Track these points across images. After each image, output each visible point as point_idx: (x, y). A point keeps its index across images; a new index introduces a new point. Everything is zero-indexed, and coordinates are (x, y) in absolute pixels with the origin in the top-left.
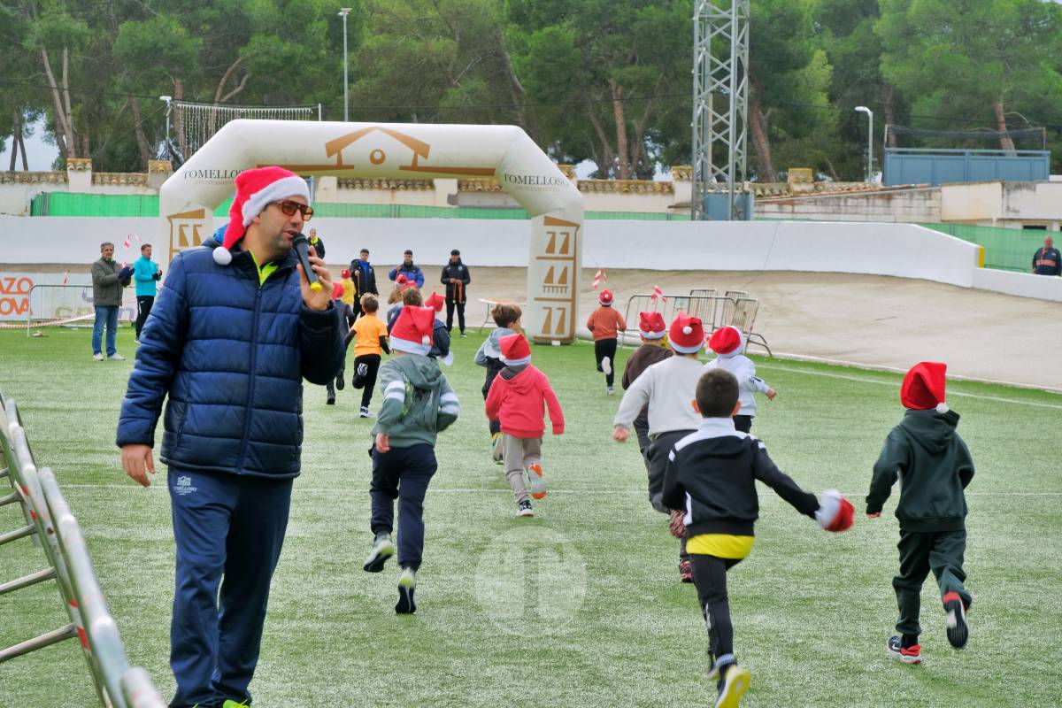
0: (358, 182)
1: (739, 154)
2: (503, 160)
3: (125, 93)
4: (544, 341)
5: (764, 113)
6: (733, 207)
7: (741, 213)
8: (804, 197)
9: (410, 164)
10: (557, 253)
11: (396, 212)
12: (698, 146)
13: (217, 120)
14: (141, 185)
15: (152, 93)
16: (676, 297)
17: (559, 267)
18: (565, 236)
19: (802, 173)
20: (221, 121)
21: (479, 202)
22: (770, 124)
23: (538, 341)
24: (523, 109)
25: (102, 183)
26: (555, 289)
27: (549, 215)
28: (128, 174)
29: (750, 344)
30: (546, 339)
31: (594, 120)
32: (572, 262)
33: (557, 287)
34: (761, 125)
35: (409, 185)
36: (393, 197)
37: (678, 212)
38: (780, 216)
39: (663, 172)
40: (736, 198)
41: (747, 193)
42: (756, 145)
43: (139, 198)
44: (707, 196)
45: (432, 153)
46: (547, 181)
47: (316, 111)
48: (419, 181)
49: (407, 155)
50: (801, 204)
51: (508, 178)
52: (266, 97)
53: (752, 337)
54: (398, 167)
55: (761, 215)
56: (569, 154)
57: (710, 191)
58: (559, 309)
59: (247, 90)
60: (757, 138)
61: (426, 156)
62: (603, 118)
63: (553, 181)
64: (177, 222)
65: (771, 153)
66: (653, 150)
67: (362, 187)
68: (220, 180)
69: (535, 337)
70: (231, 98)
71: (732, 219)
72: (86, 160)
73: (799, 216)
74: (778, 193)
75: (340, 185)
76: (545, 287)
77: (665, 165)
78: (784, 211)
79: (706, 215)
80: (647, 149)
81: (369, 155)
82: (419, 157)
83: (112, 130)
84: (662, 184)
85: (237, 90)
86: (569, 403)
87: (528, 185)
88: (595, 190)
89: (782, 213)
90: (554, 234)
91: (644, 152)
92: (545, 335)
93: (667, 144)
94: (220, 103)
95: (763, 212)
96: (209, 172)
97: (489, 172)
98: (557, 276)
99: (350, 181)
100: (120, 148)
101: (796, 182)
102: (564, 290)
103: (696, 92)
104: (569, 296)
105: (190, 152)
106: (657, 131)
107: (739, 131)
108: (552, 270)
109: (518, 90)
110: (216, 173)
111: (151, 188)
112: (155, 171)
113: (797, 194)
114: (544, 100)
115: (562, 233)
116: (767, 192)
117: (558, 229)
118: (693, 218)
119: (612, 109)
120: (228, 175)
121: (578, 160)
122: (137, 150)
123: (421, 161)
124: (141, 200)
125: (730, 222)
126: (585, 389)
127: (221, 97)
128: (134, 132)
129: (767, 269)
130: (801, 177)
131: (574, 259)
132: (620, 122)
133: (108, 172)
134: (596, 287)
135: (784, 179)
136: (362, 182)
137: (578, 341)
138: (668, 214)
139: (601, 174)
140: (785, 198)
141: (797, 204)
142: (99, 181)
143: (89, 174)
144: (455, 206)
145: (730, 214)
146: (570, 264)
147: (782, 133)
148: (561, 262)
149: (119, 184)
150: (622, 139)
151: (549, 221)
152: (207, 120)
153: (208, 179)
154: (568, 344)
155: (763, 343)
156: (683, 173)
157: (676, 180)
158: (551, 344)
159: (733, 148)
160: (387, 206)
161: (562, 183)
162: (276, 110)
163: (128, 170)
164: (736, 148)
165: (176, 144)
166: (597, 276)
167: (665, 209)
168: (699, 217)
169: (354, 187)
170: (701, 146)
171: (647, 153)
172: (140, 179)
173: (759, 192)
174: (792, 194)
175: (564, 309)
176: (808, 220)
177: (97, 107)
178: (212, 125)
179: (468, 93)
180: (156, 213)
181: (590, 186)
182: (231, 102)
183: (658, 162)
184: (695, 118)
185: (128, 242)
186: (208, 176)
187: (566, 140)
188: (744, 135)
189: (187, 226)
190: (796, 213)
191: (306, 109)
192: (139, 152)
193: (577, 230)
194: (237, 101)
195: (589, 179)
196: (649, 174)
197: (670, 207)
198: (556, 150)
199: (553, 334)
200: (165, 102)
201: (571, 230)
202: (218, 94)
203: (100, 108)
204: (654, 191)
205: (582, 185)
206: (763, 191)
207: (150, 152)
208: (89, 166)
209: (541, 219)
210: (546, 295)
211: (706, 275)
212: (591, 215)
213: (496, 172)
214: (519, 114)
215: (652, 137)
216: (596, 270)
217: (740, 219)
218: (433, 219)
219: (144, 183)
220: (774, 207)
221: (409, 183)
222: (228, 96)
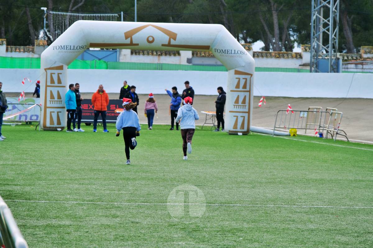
0: (141, 51)
1: (335, 39)
2: (214, 42)
3: (24, 5)
4: (234, 133)
5: (350, 17)
6: (331, 66)
7: (335, 69)
8: (369, 61)
9: (167, 43)
10: (241, 89)
11: (160, 67)
12: (314, 35)
13: (70, 20)
14: (31, 52)
15: (37, 5)
16: (301, 111)
17: (242, 95)
18: (245, 80)
19: (368, 48)
20: (72, 20)
21: (203, 62)
22: (353, 23)
23: (231, 133)
24: (226, 15)
25: (11, 51)
26: (240, 107)
27: (236, 69)
28: (24, 47)
29: (338, 135)
30: (235, 132)
31: (262, 20)
32: (248, 93)
33: (241, 106)
34: (348, 24)
35: (168, 53)
36: (159, 60)
37: (304, 68)
38: (355, 70)
39: (298, 47)
40: (333, 61)
41: (339, 59)
42: (345, 34)
43: (30, 59)
44: (318, 60)
45: (178, 37)
46: (236, 52)
47: (120, 16)
48: (172, 51)
49: (165, 39)
50: (367, 64)
51: (216, 50)
52: (95, 8)
53: (339, 131)
54: (161, 45)
55: (346, 70)
56: (250, 37)
57: (319, 57)
58: (241, 117)
59: (85, 4)
60: (345, 30)
61: (175, 39)
62: (267, 20)
63: (239, 52)
64: (49, 72)
65: (353, 39)
66: (293, 36)
67: (144, 54)
68: (71, 51)
69: (229, 131)
70: (77, 8)
71: (331, 72)
72: (3, 40)
73: (366, 71)
74: (355, 58)
75: (132, 53)
76: (234, 105)
77: (299, 44)
78: (358, 68)
79: (317, 70)
80: (289, 35)
81: (146, 39)
82: (172, 40)
83: (16, 24)
84: (296, 54)
85: (80, 4)
86: (244, 163)
87: (226, 54)
88: (262, 56)
89: (357, 68)
90: (239, 79)
91: (288, 37)
92: (234, 130)
93: (300, 33)
94: (72, 12)
95: (347, 68)
96: (65, 47)
97: (207, 48)
98: (241, 100)
99: (137, 51)
100: (20, 33)
101: (364, 53)
102: (244, 107)
103: (313, 7)
104: (247, 110)
105: (56, 36)
106: (295, 26)
107: (334, 28)
108: (238, 97)
109: (224, 5)
110: (69, 47)
111: (36, 54)
112: (39, 45)
113: (365, 59)
114: (237, 10)
115: (243, 79)
116: (350, 58)
117: (241, 77)
118: (311, 71)
119: (272, 15)
120: (75, 48)
121: (255, 40)
122: (29, 33)
123: (173, 42)
124: (31, 60)
125: (329, 73)
126: (252, 156)
127: (72, 8)
128: (28, 25)
129: (348, 97)
130: (367, 50)
131: (249, 91)
132: (275, 21)
133: (15, 45)
134: (260, 106)
135: (358, 51)
136: (143, 52)
137: (251, 133)
138: (298, 69)
139: (266, 48)
140: (359, 61)
141: (365, 64)
142: (10, 50)
143: (4, 47)
144: (190, 64)
145: (329, 70)
146: (247, 94)
147: (358, 28)
148: (242, 93)
149: (20, 52)
150: (277, 31)
151: (237, 72)
152: (65, 19)
153: (65, 50)
154: (246, 135)
155: (345, 135)
156: (307, 48)
157: (304, 51)
158: (237, 134)
159: (331, 36)
160: (155, 64)
161: (244, 53)
162: (100, 15)
163: (24, 45)
164: (333, 36)
165: (49, 31)
166: (261, 100)
167: (297, 66)
168: (314, 70)
169: (139, 54)
170: (315, 35)
171: (290, 37)
172: (31, 49)
173: (346, 58)
174: (362, 59)
175: (244, 117)
176: (370, 72)
177: (9, 12)
178: (67, 22)
179: (198, 6)
180: (39, 67)
181: (260, 54)
182: (77, 11)
183: (295, 42)
184: (312, 21)
185: (24, 81)
186: (65, 48)
187: (248, 31)
188: (337, 29)
189: (54, 73)
190: (364, 69)
191: (115, 15)
192: (30, 35)
193: (251, 77)
194: (80, 10)
195: (260, 51)
196: (291, 48)
197: (300, 65)
198: (243, 35)
199: (239, 129)
200: (43, 10)
201: (248, 77)
202: (71, 6)
203: (10, 13)
204: (292, 57)
205: (255, 54)
206: (348, 58)
207: (36, 35)
208: (5, 42)
209: (232, 71)
210: (235, 110)
211: (317, 100)
212: (258, 69)
213: (210, 48)
214: (224, 18)
215: (293, 29)
216: (261, 97)
217: (335, 72)
218: (179, 71)
219: (33, 51)
220: (353, 66)
221: (167, 52)
222: (76, 7)
